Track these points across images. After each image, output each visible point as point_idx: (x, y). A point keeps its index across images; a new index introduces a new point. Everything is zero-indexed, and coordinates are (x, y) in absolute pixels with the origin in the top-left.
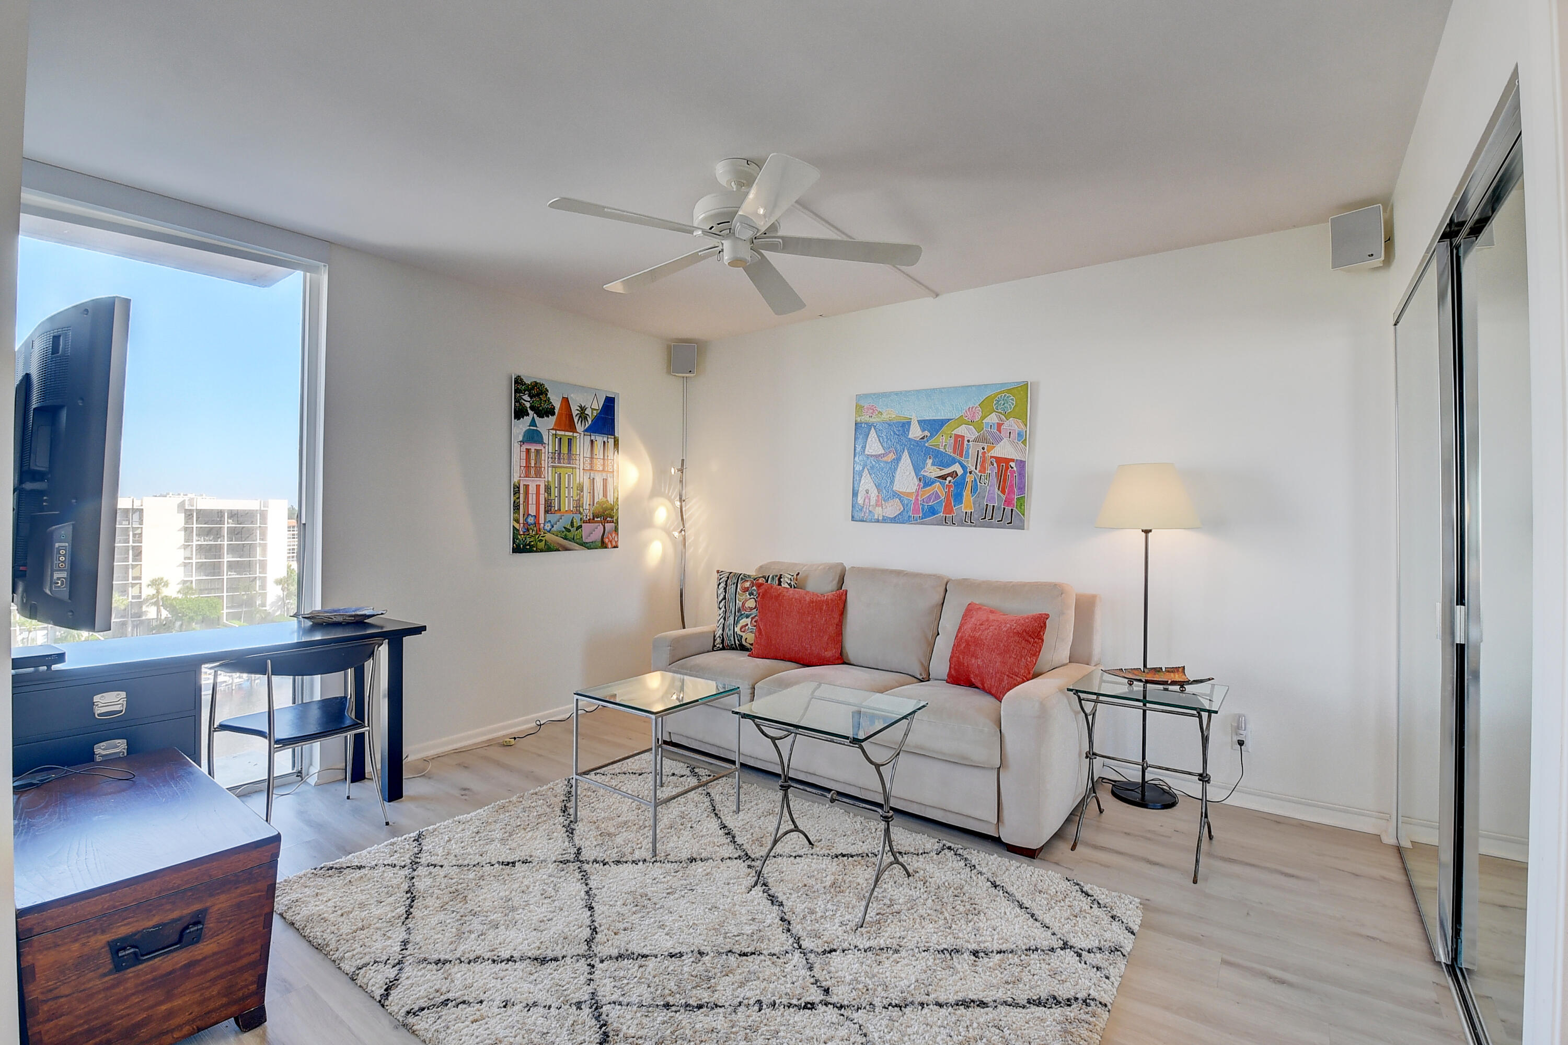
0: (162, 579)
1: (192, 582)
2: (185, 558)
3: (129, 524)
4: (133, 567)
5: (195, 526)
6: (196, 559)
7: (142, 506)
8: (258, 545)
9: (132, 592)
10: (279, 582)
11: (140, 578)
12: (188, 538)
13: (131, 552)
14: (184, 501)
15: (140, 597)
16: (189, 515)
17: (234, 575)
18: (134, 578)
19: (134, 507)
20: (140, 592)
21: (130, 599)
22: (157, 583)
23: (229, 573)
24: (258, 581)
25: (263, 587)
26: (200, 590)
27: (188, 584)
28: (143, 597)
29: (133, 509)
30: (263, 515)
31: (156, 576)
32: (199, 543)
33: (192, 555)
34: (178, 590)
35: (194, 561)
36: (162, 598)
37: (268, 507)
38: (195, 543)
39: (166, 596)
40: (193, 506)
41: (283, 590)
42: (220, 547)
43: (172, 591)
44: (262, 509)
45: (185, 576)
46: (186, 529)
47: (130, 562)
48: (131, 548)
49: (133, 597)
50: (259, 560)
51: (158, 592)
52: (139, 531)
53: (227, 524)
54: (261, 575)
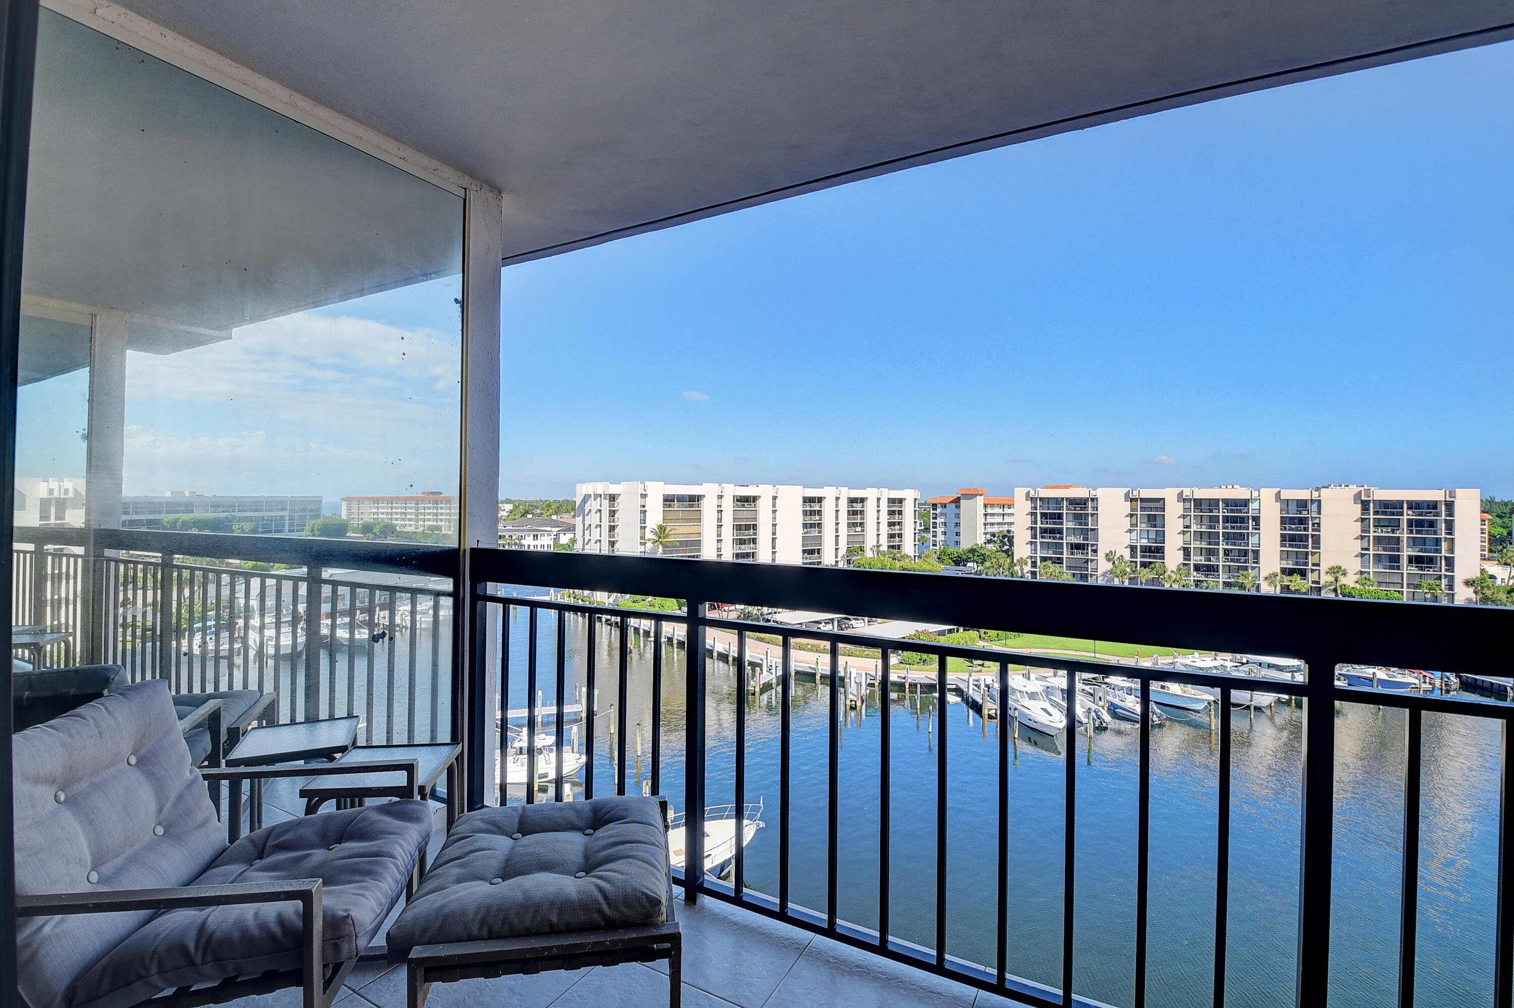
0: (1340, 568)
1: (1369, 573)
2: (1362, 549)
3: (1308, 514)
4: (1313, 554)
5: (1372, 517)
6: (1373, 550)
7: (1319, 496)
8: (1443, 540)
9: (1311, 577)
10: (1468, 583)
11: (1318, 565)
12: (1365, 530)
13: (1310, 540)
14: (1361, 491)
15: (1318, 583)
16: (1365, 505)
17: (1414, 570)
18: (1313, 565)
19: (1313, 498)
20: (1319, 579)
21: (1310, 584)
22: (1337, 571)
23: (1409, 568)
24: (1443, 580)
25: (1451, 587)
26: (1379, 582)
27: (1366, 575)
28: (1322, 583)
29: (1312, 500)
30: (1450, 506)
31: (1335, 564)
32: (1376, 534)
33: (1369, 545)
34: (1356, 580)
35: (1371, 552)
36: (1341, 586)
37: (1455, 497)
38: (1372, 534)
39: (1345, 586)
40: (1370, 497)
41: (1476, 592)
42: (1398, 540)
43: (1350, 581)
44: (1448, 499)
45: (1362, 566)
46: (1363, 520)
47: (1310, 549)
48: (1310, 536)
49: (1313, 582)
50: (1446, 557)
51: (1336, 580)
52: (1317, 521)
53: (1407, 515)
54: (1447, 573)
